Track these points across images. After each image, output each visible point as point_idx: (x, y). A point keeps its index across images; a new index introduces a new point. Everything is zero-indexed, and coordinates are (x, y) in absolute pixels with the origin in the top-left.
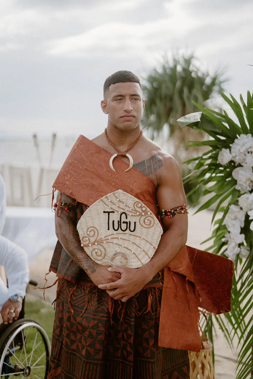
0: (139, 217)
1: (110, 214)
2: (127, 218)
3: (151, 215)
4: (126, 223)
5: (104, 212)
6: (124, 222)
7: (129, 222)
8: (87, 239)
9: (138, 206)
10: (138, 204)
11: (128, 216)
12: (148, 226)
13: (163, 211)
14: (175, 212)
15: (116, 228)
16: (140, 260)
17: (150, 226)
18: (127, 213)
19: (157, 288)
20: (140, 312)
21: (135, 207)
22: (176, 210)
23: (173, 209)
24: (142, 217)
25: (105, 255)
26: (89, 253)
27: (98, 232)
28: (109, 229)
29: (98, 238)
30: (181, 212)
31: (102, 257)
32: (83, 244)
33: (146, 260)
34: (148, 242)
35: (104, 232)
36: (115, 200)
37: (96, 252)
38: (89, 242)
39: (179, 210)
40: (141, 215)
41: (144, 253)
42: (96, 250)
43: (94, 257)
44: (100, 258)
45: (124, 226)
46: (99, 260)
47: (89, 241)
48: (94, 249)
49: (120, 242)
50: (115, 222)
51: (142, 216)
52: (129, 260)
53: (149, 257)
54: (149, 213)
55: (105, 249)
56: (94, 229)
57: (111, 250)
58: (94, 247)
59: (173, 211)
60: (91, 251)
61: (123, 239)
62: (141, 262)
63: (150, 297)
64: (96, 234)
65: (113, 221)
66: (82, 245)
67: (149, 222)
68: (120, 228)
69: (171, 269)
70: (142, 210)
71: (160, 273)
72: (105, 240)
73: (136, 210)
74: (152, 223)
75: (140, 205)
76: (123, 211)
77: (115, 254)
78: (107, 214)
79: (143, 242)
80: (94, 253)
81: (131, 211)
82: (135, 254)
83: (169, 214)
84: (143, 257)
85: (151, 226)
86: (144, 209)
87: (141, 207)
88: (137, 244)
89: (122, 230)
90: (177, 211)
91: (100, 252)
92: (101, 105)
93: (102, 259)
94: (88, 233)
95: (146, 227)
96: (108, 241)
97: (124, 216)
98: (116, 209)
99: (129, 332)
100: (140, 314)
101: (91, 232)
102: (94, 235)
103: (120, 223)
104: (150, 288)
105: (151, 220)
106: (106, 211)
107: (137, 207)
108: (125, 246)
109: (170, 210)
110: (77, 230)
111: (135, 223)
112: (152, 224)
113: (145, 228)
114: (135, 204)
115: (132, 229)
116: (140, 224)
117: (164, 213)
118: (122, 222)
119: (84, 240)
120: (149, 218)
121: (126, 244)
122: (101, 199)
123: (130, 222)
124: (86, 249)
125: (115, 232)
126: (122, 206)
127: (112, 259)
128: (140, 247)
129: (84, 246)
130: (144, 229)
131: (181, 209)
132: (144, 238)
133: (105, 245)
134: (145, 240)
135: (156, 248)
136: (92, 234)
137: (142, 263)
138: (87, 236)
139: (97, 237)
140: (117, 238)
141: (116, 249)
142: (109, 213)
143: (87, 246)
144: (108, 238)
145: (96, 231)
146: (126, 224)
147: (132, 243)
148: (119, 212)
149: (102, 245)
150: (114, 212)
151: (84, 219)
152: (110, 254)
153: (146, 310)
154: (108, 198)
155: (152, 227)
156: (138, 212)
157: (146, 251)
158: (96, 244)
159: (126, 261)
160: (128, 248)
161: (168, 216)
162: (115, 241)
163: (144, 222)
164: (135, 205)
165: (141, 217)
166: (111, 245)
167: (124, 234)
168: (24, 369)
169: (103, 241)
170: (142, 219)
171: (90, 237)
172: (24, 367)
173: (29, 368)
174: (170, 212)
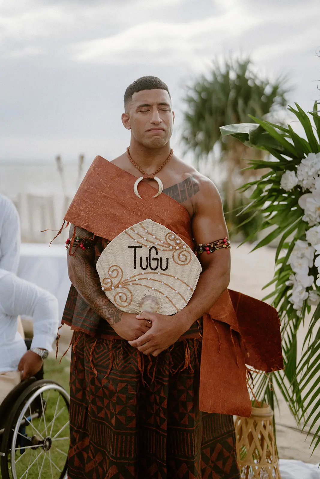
0: (172, 252)
1: (137, 249)
2: (157, 254)
3: (187, 249)
4: (157, 259)
5: (130, 247)
6: (154, 259)
7: (159, 259)
8: (109, 280)
9: (170, 238)
10: (171, 236)
11: (159, 251)
12: (183, 263)
13: (201, 245)
14: (215, 246)
15: (144, 266)
16: (174, 305)
17: (185, 263)
18: (157, 247)
19: (195, 339)
20: (175, 370)
21: (167, 239)
22: (217, 244)
23: (212, 243)
24: (176, 252)
25: (131, 300)
26: (111, 298)
27: (122, 272)
28: (135, 268)
29: (123, 280)
30: (222, 246)
31: (128, 303)
32: (104, 287)
33: (181, 305)
34: (184, 283)
35: (129, 272)
36: (142, 233)
37: (120, 297)
38: (112, 285)
39: (220, 244)
40: (174, 249)
41: (179, 296)
42: (120, 295)
43: (118, 303)
44: (125, 304)
45: (154, 264)
46: (124, 307)
47: (112, 283)
48: (118, 293)
49: (150, 283)
50: (142, 259)
51: (176, 250)
52: (161, 305)
53: (186, 301)
54: (184, 247)
55: (131, 293)
56: (117, 268)
57: (138, 293)
58: (118, 290)
59: (212, 246)
60: (115, 295)
61: (153, 280)
62: (176, 307)
63: (188, 350)
64: (120, 274)
65: (141, 258)
66: (103, 289)
67: (184, 257)
68: (149, 267)
69: (211, 316)
70: (176, 243)
71: (198, 322)
72: (131, 281)
73: (168, 244)
75: (173, 237)
76: (153, 245)
77: (143, 299)
78: (133, 249)
79: (178, 283)
80: (117, 297)
81: (162, 245)
82: (168, 298)
83: (208, 248)
84: (179, 301)
85: (187, 263)
86: (178, 242)
87: (175, 239)
88: (171, 286)
89: (151, 269)
90: (218, 245)
91: (125, 297)
92: (122, 119)
93: (127, 306)
94: (110, 273)
95: (181, 264)
96: (135, 282)
97: (153, 250)
98: (143, 243)
99: (162, 394)
100: (176, 371)
101: (114, 272)
102: (117, 276)
103: (149, 260)
104: (187, 340)
105: (187, 255)
106: (132, 245)
107: (170, 240)
108: (156, 288)
109: (209, 245)
110: (97, 270)
111: (167, 259)
112: (188, 260)
113: (180, 265)
114: (167, 235)
115: (164, 267)
116: (174, 260)
117: (201, 248)
118: (151, 259)
119: (104, 282)
120: (184, 253)
121: (157, 285)
122: (125, 231)
123: (161, 258)
124: (107, 293)
125: (143, 272)
126: (151, 238)
127: (141, 305)
128: (174, 289)
129: (105, 290)
130: (178, 267)
131: (222, 243)
132: (179, 277)
133: (131, 287)
134: (180, 280)
135: (194, 289)
136: (115, 274)
137: (177, 309)
138: (109, 277)
139: (121, 278)
140: (146, 279)
141: (145, 293)
142: (135, 248)
143: (109, 289)
144: (135, 278)
145: (120, 270)
146: (156, 261)
147: (165, 284)
148: (148, 247)
149: (127, 288)
150: (141, 247)
151: (104, 257)
152: (138, 298)
153: (183, 367)
154: (134, 229)
155: (188, 263)
156: (170, 245)
157: (181, 293)
158: (120, 286)
159: (157, 306)
160: (159, 290)
161: (207, 251)
162: (144, 282)
163: (179, 257)
164: (167, 237)
165: (174, 252)
166: (139, 287)
167: (155, 273)
168: (44, 441)
169: (128, 283)
170: (176, 254)
171: (113, 278)
172: (44, 439)
173: (49, 440)
174: (209, 246)
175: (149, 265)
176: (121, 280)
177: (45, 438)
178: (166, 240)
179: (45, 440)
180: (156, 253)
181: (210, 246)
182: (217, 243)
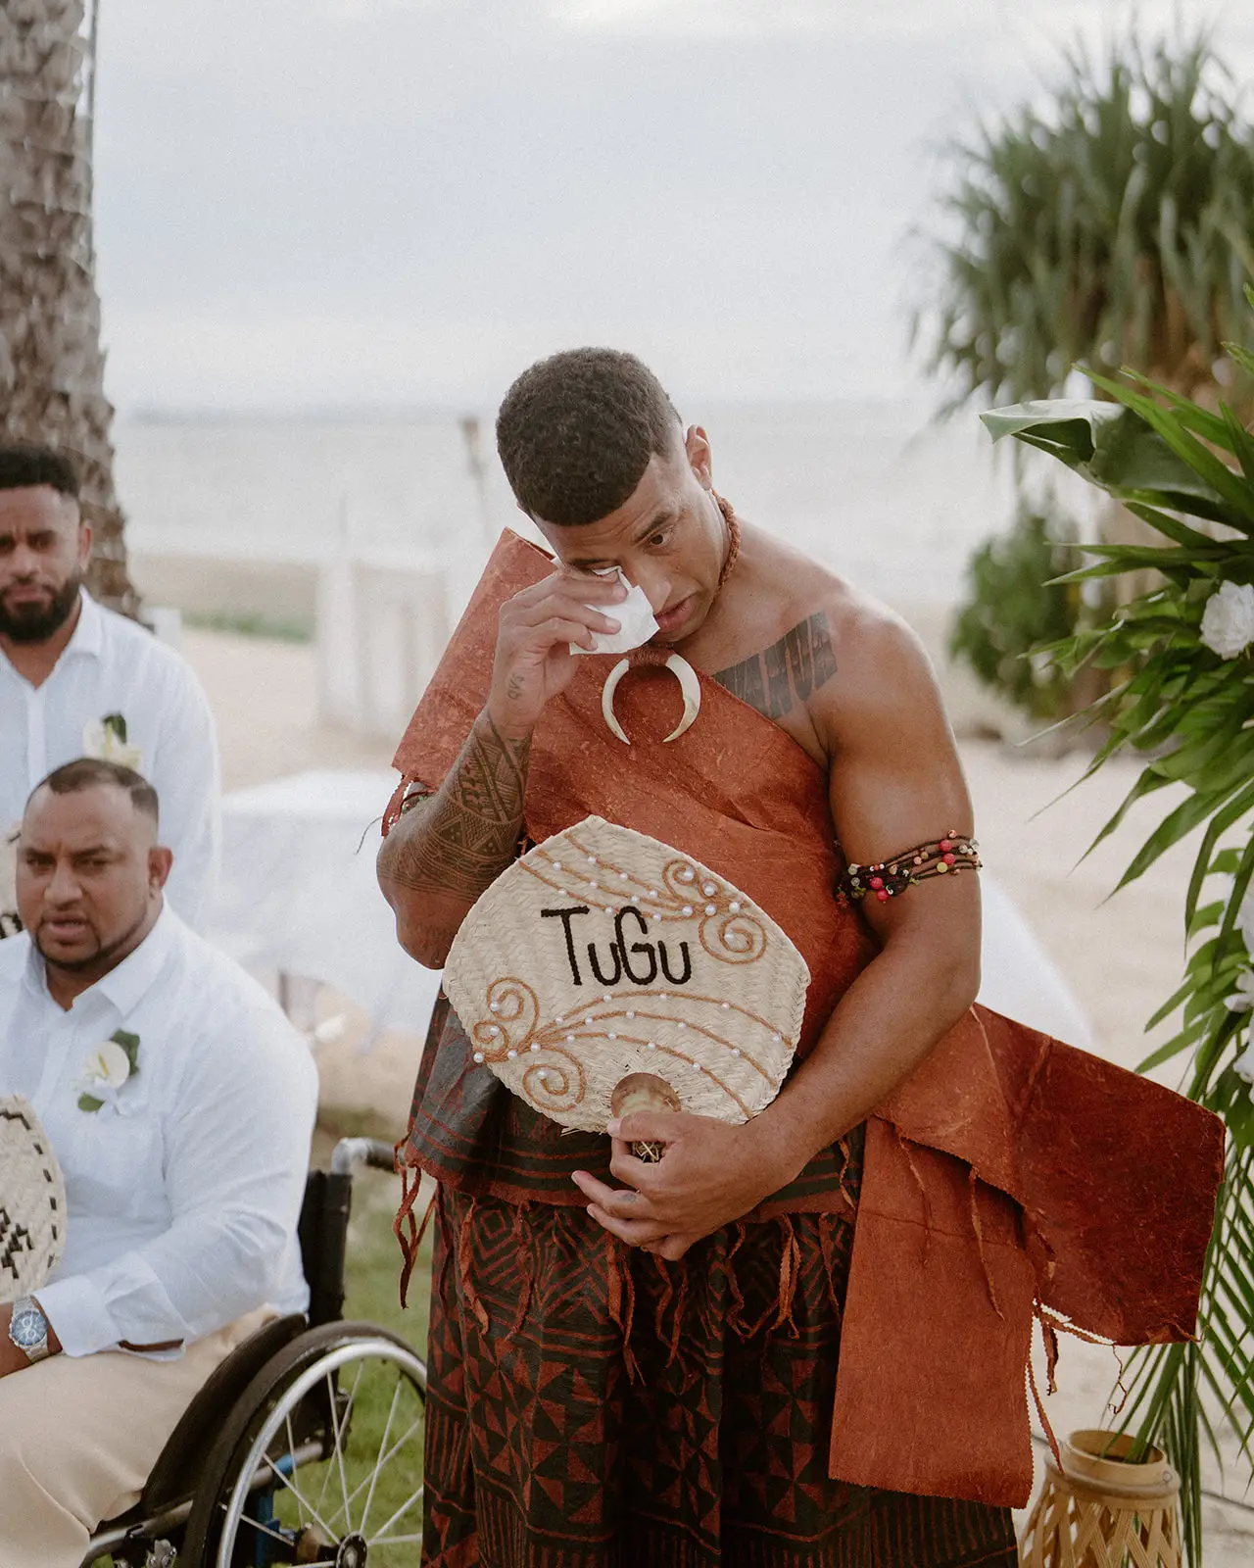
0: (697, 924)
1: (573, 917)
2: (644, 929)
3: (746, 911)
4: (647, 949)
5: (546, 913)
6: (637, 948)
7: (656, 946)
8: (494, 1030)
9: (680, 877)
10: (683, 869)
11: (648, 921)
12: (742, 957)
13: (853, 869)
14: (906, 872)
15: (608, 972)
16: (734, 1096)
17: (750, 952)
18: (642, 908)
19: (824, 1215)
20: (751, 1322)
21: (672, 882)
22: (911, 864)
23: (895, 858)
24: (710, 922)
25: (583, 1086)
27: (535, 999)
28: (578, 981)
29: (542, 1023)
30: (935, 867)
31: (574, 1095)
33: (758, 1094)
34: (756, 1019)
35: (559, 997)
36: (580, 863)
37: (544, 1082)
38: (506, 1042)
39: (923, 861)
40: (698, 912)
41: (746, 1065)
42: (542, 1074)
43: (540, 1099)
44: (563, 1101)
45: (639, 964)
46: (562, 1110)
47: (507, 1039)
48: (532, 1069)
49: (640, 1029)
50: (597, 949)
51: (707, 917)
52: (687, 1099)
53: (772, 1082)
55: (579, 1065)
56: (516, 988)
57: (606, 1068)
58: (530, 1059)
59: (894, 870)
60: (523, 1074)
61: (646, 1015)
62: (740, 1103)
63: (792, 1255)
64: (529, 1002)
65: (591, 948)
67: (742, 937)
68: (623, 973)
69: (897, 1129)
70: (702, 892)
71: (844, 1148)
72: (570, 1027)
73: (676, 897)
74: (758, 939)
75: (690, 873)
76: (625, 903)
77: (623, 1084)
78: (559, 920)
79: (735, 1021)
80: (534, 1082)
81: (658, 901)
82: (708, 1073)
83: (878, 881)
84: (747, 1080)
85: (754, 954)
86: (710, 889)
87: (696, 882)
88: (713, 1031)
89: (634, 980)
90: (916, 865)
91: (561, 1078)
93: (572, 1106)
94: (494, 1006)
95: (734, 960)
96: (582, 1030)
97: (629, 921)
98: (591, 898)
99: (703, 1409)
100: (755, 1330)
101: (507, 1000)
102: (519, 1013)
103: (619, 954)
104: (795, 1218)
105: (749, 930)
106: (553, 907)
107: (682, 884)
108: (662, 1044)
109: (882, 866)
110: (447, 999)
111: (684, 946)
112: (757, 947)
113: (732, 963)
114: (666, 869)
115: (677, 971)
116: (706, 949)
117: (856, 882)
118: (628, 947)
119: (482, 1034)
120: (741, 923)
121: (665, 1033)
123: (661, 946)
125: (606, 992)
126: (613, 880)
127: (616, 1103)
128: (726, 1043)
129: (487, 1059)
130: (729, 969)
131: (931, 856)
132: (739, 1003)
133: (574, 1048)
134: (743, 1011)
135: (796, 1040)
136: (510, 1006)
137: (745, 1110)
138: (494, 1019)
139: (532, 1018)
140: (621, 1014)
141: (625, 1060)
142: (565, 914)
143: (501, 1057)
144: (581, 1016)
145: (525, 993)
146: (647, 954)
147: (688, 1025)
148: (609, 910)
149: (560, 1051)
150: (584, 910)
151: (465, 952)
152: (605, 1074)
153: (776, 1313)
154: (551, 854)
155: (759, 957)
156: (684, 901)
157: (752, 1055)
158: (535, 1047)
160: (674, 1049)
161: (878, 890)
162: (617, 1026)
163: (722, 940)
164: (670, 874)
165: (703, 924)
166: (600, 1044)
167: (649, 994)
168: (337, 1547)
169: (563, 1034)
170: (711, 929)
171: (504, 1019)
172: (337, 1541)
173: (357, 1544)
174: (884, 874)
175: (623, 970)
176: (534, 1025)
177: (342, 1540)
178: (668, 885)
179: (343, 1546)
180: (642, 928)
181: (886, 870)
182: (913, 858)
